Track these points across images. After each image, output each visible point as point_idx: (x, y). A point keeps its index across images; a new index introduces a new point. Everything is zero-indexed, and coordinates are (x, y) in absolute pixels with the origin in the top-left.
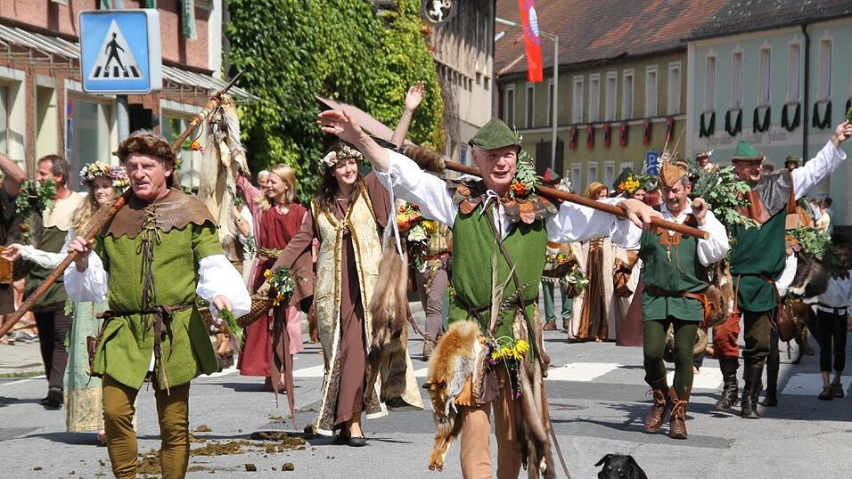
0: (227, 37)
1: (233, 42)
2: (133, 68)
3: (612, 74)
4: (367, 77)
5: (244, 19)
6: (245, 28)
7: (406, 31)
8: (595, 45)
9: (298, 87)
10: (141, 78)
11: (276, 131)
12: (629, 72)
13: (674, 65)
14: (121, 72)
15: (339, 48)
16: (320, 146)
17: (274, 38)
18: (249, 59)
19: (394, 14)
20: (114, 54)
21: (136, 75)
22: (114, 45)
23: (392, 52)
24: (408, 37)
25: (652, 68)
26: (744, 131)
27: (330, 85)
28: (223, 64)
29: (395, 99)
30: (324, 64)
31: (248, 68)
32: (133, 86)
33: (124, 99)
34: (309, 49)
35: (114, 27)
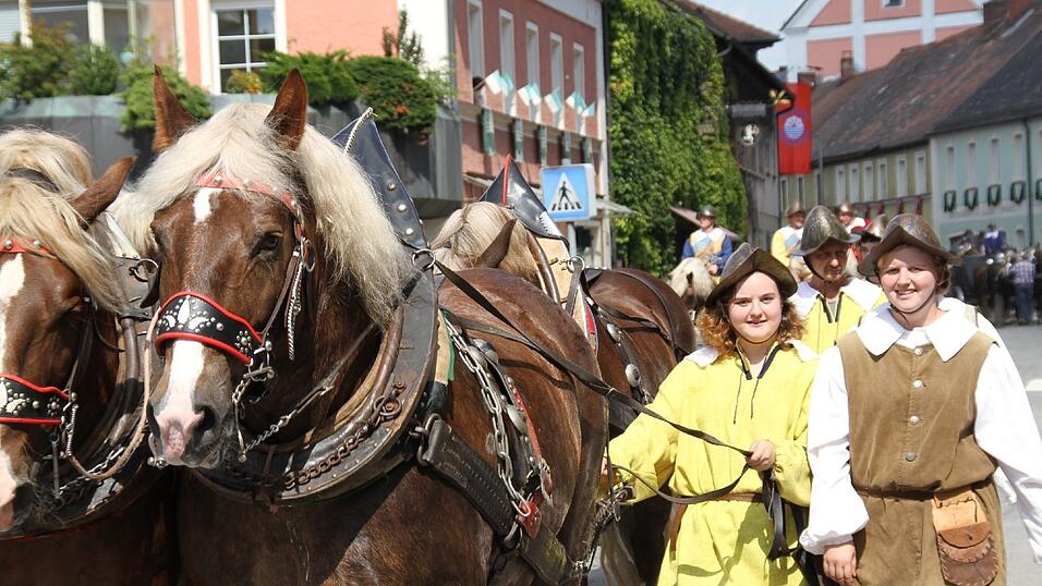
0: (612, 173)
1: (616, 175)
2: (578, 204)
3: (868, 163)
4: (700, 188)
5: (623, 158)
6: (624, 164)
7: (721, 150)
8: (853, 140)
9: (658, 201)
10: (582, 210)
11: (647, 234)
12: (882, 161)
13: (919, 154)
14: (570, 206)
15: (681, 170)
16: (673, 242)
17: (643, 169)
18: (627, 186)
19: (712, 138)
20: (564, 194)
21: (579, 207)
22: (564, 189)
23: (712, 166)
24: (722, 154)
25: (900, 157)
26: (981, 205)
27: (677, 196)
28: (610, 189)
29: (716, 201)
30: (671, 182)
31: (627, 192)
32: (577, 215)
33: (572, 223)
34: (663, 173)
35: (564, 177)
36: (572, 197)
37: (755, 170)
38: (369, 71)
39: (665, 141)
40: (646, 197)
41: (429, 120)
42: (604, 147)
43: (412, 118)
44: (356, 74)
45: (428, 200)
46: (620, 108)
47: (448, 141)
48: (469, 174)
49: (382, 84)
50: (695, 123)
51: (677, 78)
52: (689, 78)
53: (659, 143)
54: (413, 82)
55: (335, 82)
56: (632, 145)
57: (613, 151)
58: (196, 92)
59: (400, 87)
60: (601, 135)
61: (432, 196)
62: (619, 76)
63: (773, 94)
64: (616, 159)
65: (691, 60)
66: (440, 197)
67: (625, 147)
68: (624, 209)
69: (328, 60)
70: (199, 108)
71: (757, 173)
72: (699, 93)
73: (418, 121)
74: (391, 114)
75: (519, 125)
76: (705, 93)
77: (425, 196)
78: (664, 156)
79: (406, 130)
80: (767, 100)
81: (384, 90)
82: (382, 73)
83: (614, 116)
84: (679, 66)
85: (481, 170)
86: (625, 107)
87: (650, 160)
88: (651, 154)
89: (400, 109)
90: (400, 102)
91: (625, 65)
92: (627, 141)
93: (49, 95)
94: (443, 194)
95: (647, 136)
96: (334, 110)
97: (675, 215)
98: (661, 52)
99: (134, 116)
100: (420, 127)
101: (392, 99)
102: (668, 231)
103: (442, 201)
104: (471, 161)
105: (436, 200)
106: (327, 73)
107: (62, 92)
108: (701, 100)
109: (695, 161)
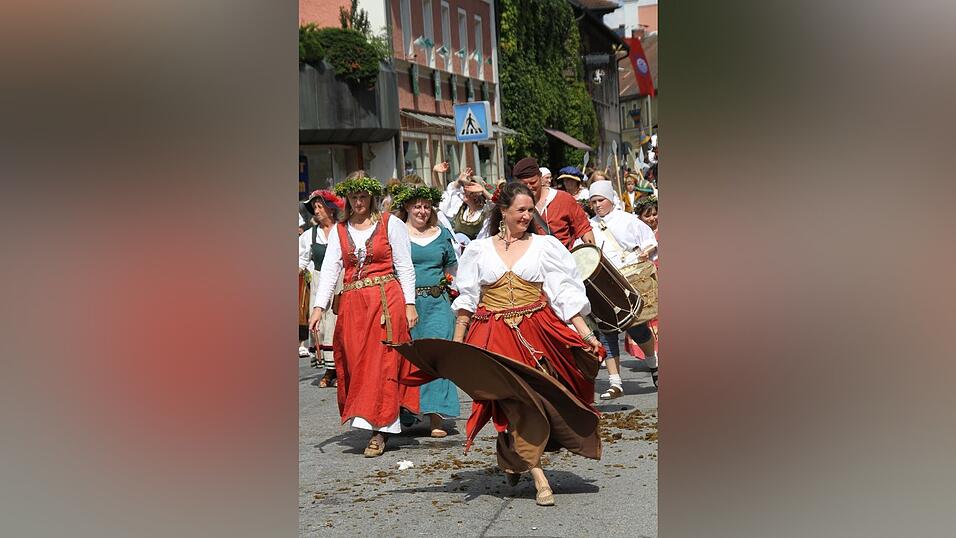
0: (503, 105)
1: (506, 107)
2: (480, 130)
4: (565, 115)
5: (510, 95)
6: (512, 99)
7: (579, 87)
9: (536, 125)
10: (483, 133)
11: (528, 149)
14: (474, 131)
15: (551, 103)
17: (524, 103)
18: (514, 115)
19: (572, 79)
20: (470, 123)
21: (481, 132)
22: (470, 119)
23: (573, 99)
24: (580, 91)
27: (549, 121)
28: (502, 118)
30: (545, 112)
31: (514, 119)
32: (480, 137)
33: (476, 143)
34: (539, 105)
35: (470, 111)
36: (476, 126)
37: (603, 101)
38: (331, 39)
39: (539, 82)
40: (527, 123)
41: (375, 73)
42: (497, 87)
43: (363, 72)
44: (322, 41)
45: (375, 130)
46: (507, 60)
47: (388, 87)
48: (404, 110)
49: (341, 48)
50: (560, 69)
51: (547, 36)
52: (556, 38)
53: (535, 84)
54: (362, 46)
55: (309, 47)
56: (517, 86)
57: (504, 91)
59: (354, 50)
60: (495, 80)
61: (379, 126)
62: (507, 38)
63: (614, 47)
64: (506, 97)
65: (556, 24)
66: (384, 127)
67: (512, 88)
68: (512, 131)
69: (302, 32)
71: (604, 103)
72: (563, 48)
73: (367, 74)
74: (348, 69)
75: (438, 75)
76: (567, 48)
77: (374, 126)
78: (539, 93)
79: (359, 80)
80: (611, 52)
81: (343, 52)
82: (340, 40)
83: (505, 67)
84: (549, 29)
85: (413, 108)
86: (512, 59)
87: (529, 95)
88: (530, 92)
89: (354, 66)
90: (353, 61)
91: (510, 30)
92: (513, 84)
94: (386, 124)
95: (527, 79)
96: (307, 67)
97: (547, 134)
98: (535, 19)
100: (369, 78)
101: (348, 58)
102: (543, 146)
103: (386, 130)
104: (405, 100)
105: (382, 129)
106: (301, 41)
108: (564, 53)
109: (561, 96)
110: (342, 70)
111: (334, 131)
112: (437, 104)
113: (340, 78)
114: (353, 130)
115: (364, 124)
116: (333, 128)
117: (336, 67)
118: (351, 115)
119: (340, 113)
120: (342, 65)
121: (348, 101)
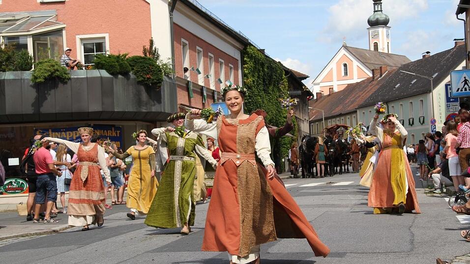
3: (338, 119)
4: (279, 120)
5: (249, 106)
13: (354, 115)
35: (219, 107)
37: (300, 116)
38: (136, 62)
39: (265, 102)
41: (160, 81)
43: (153, 80)
44: (131, 63)
47: (170, 90)
48: (181, 104)
49: (141, 66)
51: (270, 81)
52: (275, 82)
53: (263, 102)
54: (153, 65)
55: (121, 65)
56: (252, 101)
58: (63, 69)
59: (148, 67)
61: (163, 111)
62: (247, 77)
63: (304, 87)
64: (247, 107)
65: (275, 76)
66: (167, 112)
67: (249, 102)
69: (118, 57)
70: (64, 75)
71: (301, 118)
72: (278, 87)
73: (156, 81)
74: (144, 78)
75: (205, 89)
76: (281, 88)
77: (160, 111)
78: (265, 107)
79: (151, 84)
80: (302, 90)
81: (142, 69)
82: (141, 62)
84: (271, 77)
85: (188, 105)
89: (148, 76)
90: (148, 74)
91: (249, 73)
92: (250, 100)
93: (4, 71)
95: (258, 99)
96: (120, 76)
98: (263, 71)
99: (36, 78)
100: (156, 83)
101: (145, 72)
104: (182, 98)
105: (165, 113)
106: (118, 62)
107: (10, 70)
108: (279, 90)
109: (277, 110)
110: (141, 79)
111: (136, 113)
112: (203, 104)
113: (139, 83)
114: (147, 113)
115: (154, 109)
116: (135, 111)
117: (138, 77)
118: (146, 104)
119: (139, 102)
120: (141, 76)
121: (144, 96)
